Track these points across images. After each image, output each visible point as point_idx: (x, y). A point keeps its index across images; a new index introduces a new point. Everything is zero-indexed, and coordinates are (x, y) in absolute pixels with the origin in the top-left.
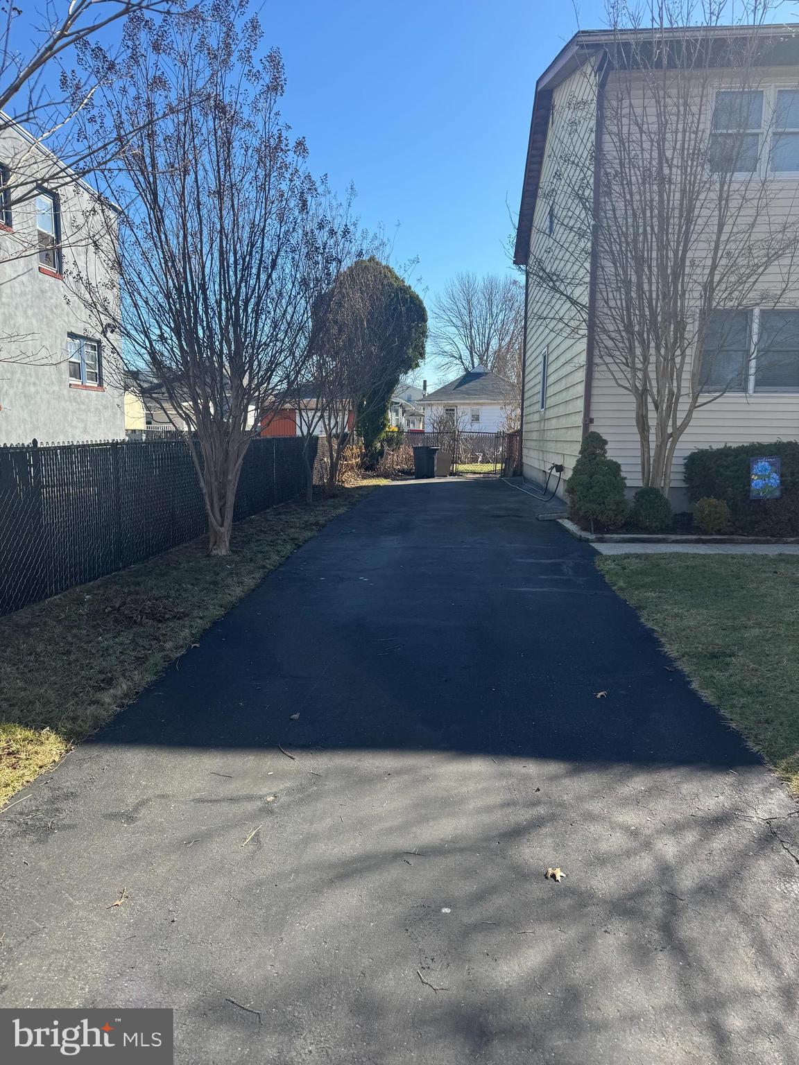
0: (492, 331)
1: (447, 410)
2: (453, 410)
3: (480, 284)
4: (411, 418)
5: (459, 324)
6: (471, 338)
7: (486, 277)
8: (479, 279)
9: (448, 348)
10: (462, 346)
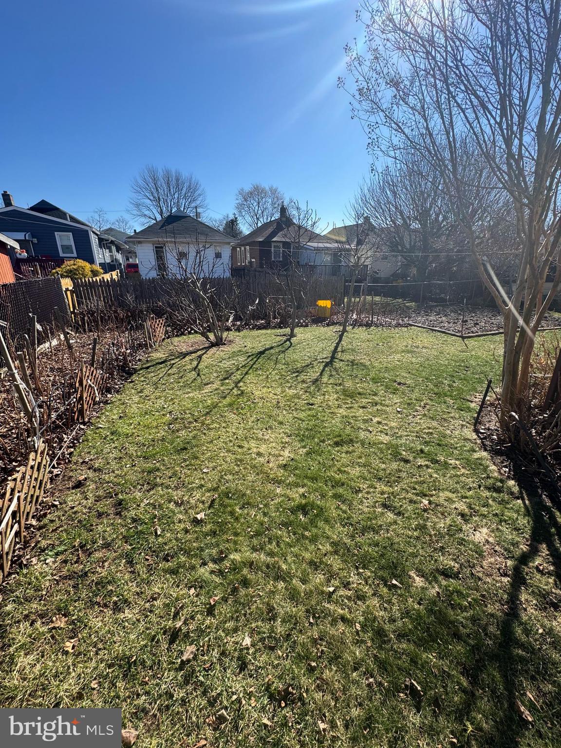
0: (172, 203)
1: (156, 247)
2: (162, 248)
3: (160, 174)
4: (129, 255)
5: (152, 198)
6: (160, 208)
7: (164, 169)
8: (160, 171)
9: (147, 213)
10: (155, 211)
